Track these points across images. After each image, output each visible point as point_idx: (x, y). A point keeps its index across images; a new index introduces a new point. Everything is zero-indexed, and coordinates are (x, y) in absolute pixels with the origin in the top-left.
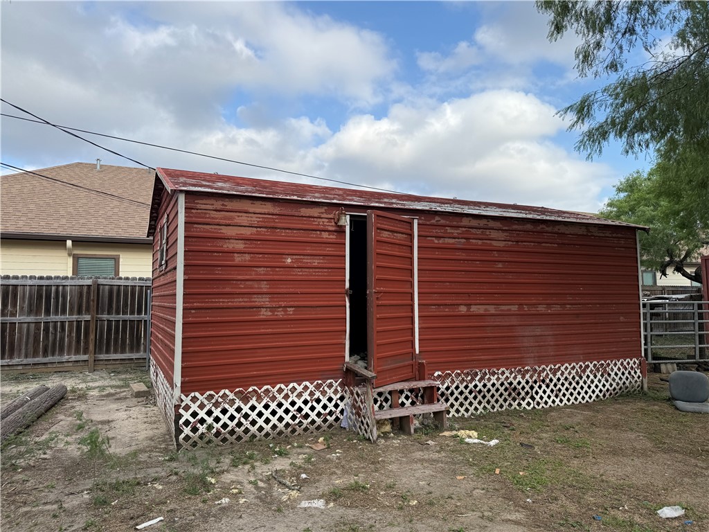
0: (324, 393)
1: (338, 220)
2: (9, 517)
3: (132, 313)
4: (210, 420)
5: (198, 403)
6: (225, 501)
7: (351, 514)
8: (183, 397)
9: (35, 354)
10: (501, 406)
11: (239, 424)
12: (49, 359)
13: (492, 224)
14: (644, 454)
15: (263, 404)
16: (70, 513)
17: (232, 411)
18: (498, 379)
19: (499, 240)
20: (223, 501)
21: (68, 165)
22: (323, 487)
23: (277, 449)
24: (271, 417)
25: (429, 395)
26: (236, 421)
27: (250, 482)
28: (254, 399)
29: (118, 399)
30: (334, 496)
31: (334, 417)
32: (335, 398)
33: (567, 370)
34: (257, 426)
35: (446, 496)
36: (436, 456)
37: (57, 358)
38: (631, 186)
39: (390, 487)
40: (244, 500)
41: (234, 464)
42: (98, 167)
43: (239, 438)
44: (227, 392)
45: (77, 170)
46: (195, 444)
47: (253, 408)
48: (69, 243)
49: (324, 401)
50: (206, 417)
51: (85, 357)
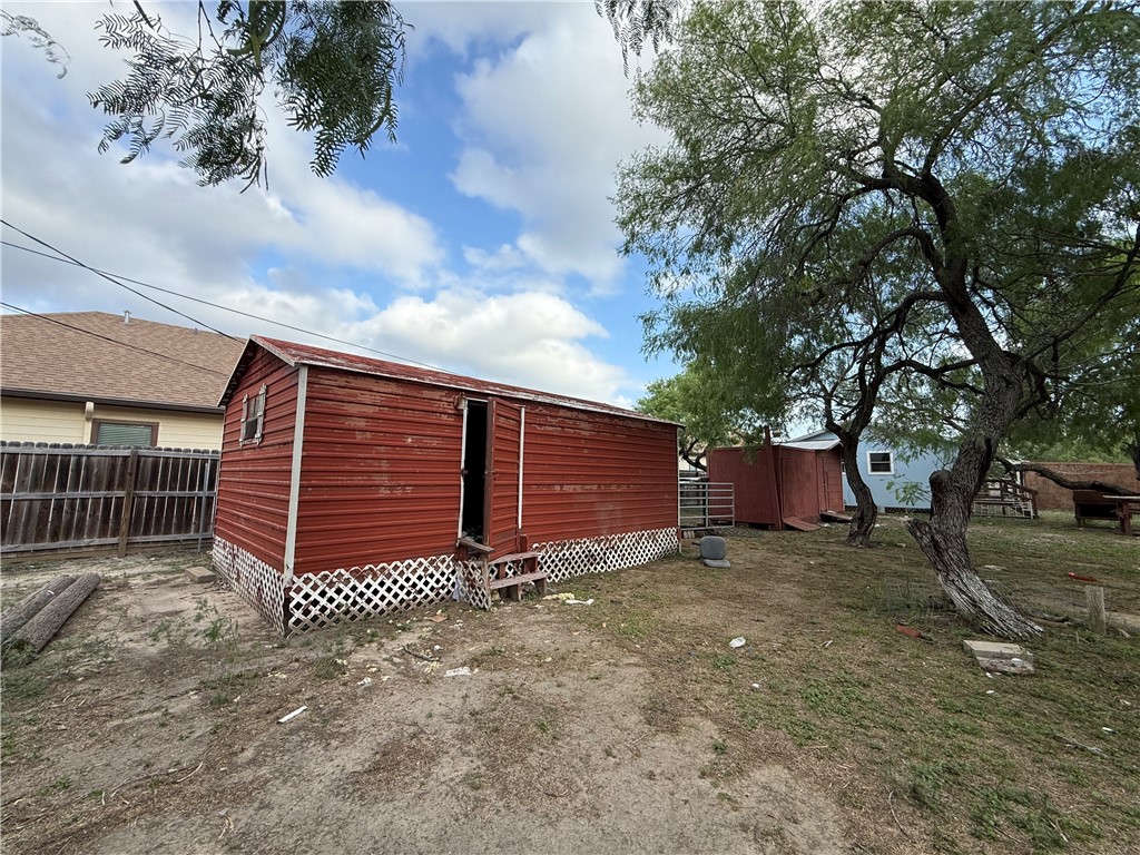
0: (437, 568)
1: (458, 405)
2: (96, 735)
3: (183, 488)
4: (323, 602)
5: (312, 584)
6: (367, 680)
7: (498, 676)
8: (295, 579)
9: (40, 537)
10: (582, 571)
11: (355, 603)
12: (61, 543)
13: (581, 416)
14: (699, 601)
15: (379, 581)
16: (182, 718)
17: (346, 590)
18: (581, 548)
19: (586, 430)
20: (365, 680)
21: (83, 314)
22: (460, 655)
23: (399, 625)
24: (386, 594)
25: (531, 565)
26: (351, 600)
27: (385, 660)
28: (370, 577)
29: (175, 586)
30: (475, 662)
31: (446, 590)
32: (447, 572)
33: (630, 538)
34: (372, 604)
35: (572, 650)
36: (547, 617)
37: (71, 542)
38: (656, 388)
39: (522, 648)
40: (387, 677)
41: (359, 643)
42: (127, 320)
43: (354, 617)
44: (343, 571)
45: (94, 319)
46: (306, 627)
47: (368, 586)
48: (90, 406)
49: (437, 575)
50: (319, 598)
51: (114, 540)
